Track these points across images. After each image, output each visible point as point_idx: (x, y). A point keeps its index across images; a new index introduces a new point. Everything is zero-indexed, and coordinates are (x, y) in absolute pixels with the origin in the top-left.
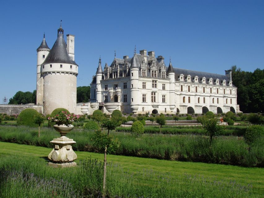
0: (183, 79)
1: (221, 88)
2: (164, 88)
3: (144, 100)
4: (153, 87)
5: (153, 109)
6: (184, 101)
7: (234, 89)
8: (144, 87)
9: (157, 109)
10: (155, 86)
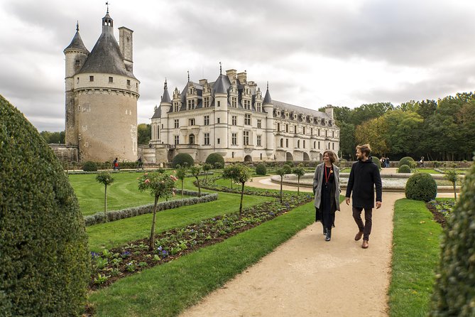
0: (280, 115)
1: (323, 129)
2: (259, 126)
3: (234, 142)
4: (246, 124)
5: (245, 155)
6: (282, 146)
7: (337, 131)
8: (234, 123)
9: (251, 155)
10: (248, 122)
